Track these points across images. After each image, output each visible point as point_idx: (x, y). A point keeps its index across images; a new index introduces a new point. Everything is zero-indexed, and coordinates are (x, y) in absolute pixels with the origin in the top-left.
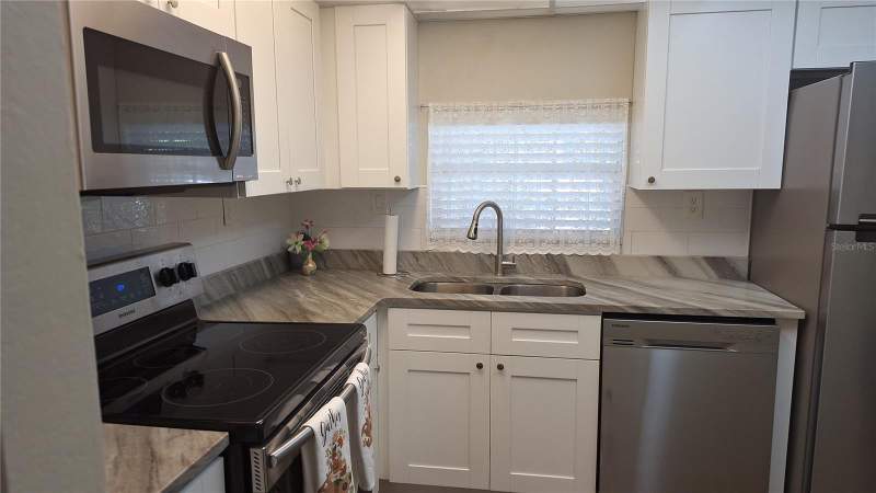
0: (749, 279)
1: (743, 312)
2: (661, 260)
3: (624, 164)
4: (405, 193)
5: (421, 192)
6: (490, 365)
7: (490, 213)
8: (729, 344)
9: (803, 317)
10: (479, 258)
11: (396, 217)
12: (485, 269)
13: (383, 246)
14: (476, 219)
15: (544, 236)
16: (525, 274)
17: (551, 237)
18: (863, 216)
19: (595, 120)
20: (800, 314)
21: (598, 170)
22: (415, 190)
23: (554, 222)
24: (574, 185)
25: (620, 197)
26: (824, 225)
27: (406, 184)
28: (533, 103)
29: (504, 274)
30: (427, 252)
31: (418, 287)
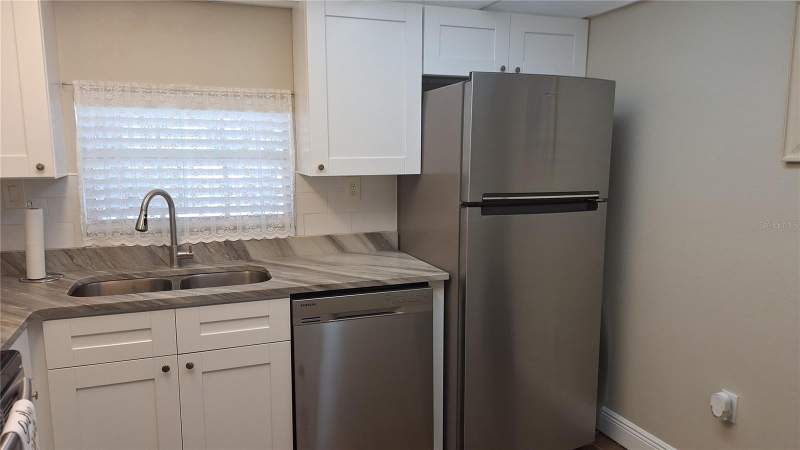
0: (400, 249)
1: (407, 280)
2: (331, 238)
3: (291, 152)
4: (51, 181)
5: (71, 180)
6: (178, 366)
7: (159, 203)
8: (396, 308)
9: (448, 278)
10: (150, 250)
11: (41, 211)
12: (158, 262)
13: (26, 246)
14: (144, 209)
15: (221, 223)
16: (203, 263)
17: (227, 224)
18: (485, 195)
19: (262, 109)
20: (445, 276)
21: (268, 156)
22: (63, 179)
23: (228, 208)
24: (246, 171)
25: (291, 183)
26: (459, 203)
27: (51, 172)
28: (197, 88)
29: (180, 265)
30: (84, 249)
31: (78, 291)
